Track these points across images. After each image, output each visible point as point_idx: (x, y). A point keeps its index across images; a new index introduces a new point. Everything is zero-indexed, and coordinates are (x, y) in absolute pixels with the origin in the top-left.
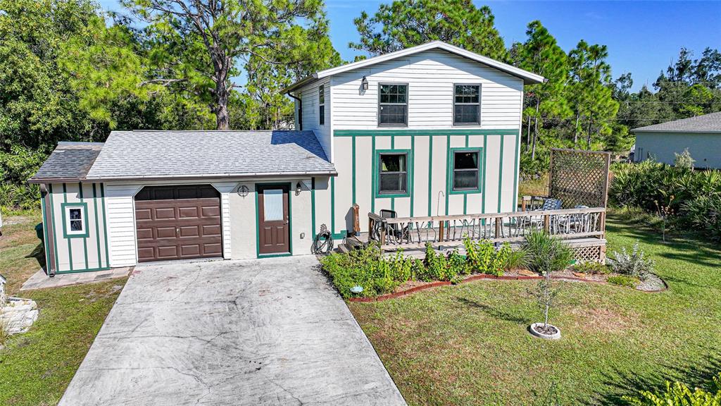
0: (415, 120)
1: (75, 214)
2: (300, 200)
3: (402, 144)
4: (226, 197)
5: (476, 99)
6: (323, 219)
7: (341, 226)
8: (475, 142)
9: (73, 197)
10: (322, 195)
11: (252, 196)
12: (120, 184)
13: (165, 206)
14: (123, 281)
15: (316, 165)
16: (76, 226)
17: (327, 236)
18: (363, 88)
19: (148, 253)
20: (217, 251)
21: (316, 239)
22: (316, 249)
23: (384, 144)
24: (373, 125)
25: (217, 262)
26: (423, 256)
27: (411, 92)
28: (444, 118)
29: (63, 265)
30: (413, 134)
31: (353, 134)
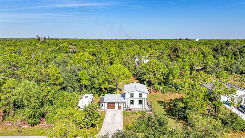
0: (134, 97)
1: (102, 104)
2: (122, 104)
3: (133, 99)
4: (115, 104)
5: (141, 95)
6: (124, 106)
7: (126, 107)
8: (141, 99)
9: (102, 103)
10: (124, 104)
11: (118, 104)
12: (106, 103)
13: (110, 104)
14: (106, 111)
15: (124, 101)
16: (102, 106)
17: (125, 108)
18: (129, 94)
19: (108, 108)
20: (114, 109)
21: (124, 108)
22: (124, 109)
23: (131, 99)
24: (130, 97)
25: (114, 110)
26: (132, 112)
27: (134, 94)
28: (138, 97)
29: (101, 109)
30: (134, 98)
31: (128, 98)
